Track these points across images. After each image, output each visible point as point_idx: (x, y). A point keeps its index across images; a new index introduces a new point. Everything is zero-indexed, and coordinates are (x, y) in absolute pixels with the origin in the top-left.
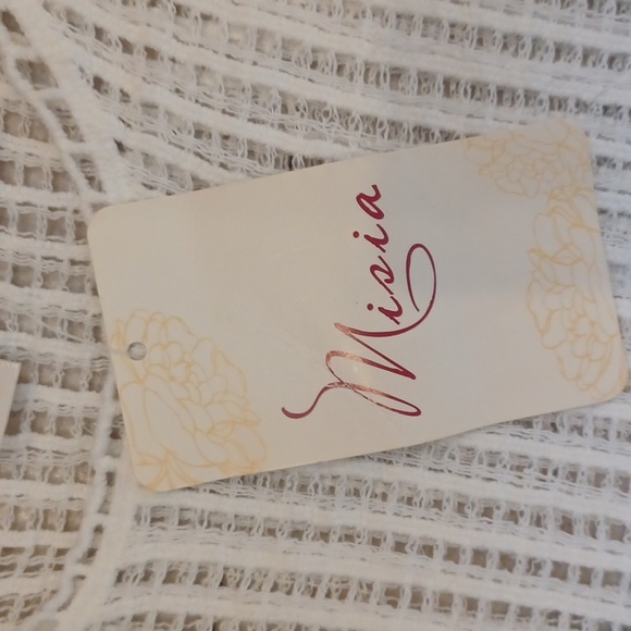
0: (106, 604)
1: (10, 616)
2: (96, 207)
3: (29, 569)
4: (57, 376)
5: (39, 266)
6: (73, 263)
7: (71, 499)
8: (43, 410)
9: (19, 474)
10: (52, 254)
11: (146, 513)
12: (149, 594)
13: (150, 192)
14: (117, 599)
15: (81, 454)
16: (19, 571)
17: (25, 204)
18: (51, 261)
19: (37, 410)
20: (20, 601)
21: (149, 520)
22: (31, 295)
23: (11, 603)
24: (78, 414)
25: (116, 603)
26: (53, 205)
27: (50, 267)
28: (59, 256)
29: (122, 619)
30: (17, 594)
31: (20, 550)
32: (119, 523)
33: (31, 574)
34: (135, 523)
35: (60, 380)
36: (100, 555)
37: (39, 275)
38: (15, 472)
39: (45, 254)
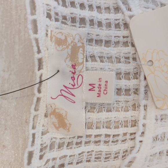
0: (151, 149)
1: (119, 157)
2: (131, 17)
3: (123, 141)
4: (122, 76)
5: (113, 40)
6: (124, 37)
7: (132, 116)
8: (120, 88)
9: (114, 110)
10: (117, 35)
11: (159, 117)
12: (163, 144)
13: (147, 10)
14: (154, 147)
15: (133, 101)
16: (120, 142)
17: (107, 19)
18: (117, 38)
19: (118, 88)
20: (121, 152)
21: (160, 119)
22: (111, 50)
23: (119, 153)
24: (132, 87)
25: (154, 148)
26: (116, 18)
27: (116, 40)
28: (119, 35)
29: (156, 153)
30: (120, 150)
31: (118, 135)
32: (150, 122)
33: (124, 142)
34: (156, 121)
35: (124, 77)
36: (146, 133)
37: (113, 43)
38: (113, 109)
39: (115, 35)
